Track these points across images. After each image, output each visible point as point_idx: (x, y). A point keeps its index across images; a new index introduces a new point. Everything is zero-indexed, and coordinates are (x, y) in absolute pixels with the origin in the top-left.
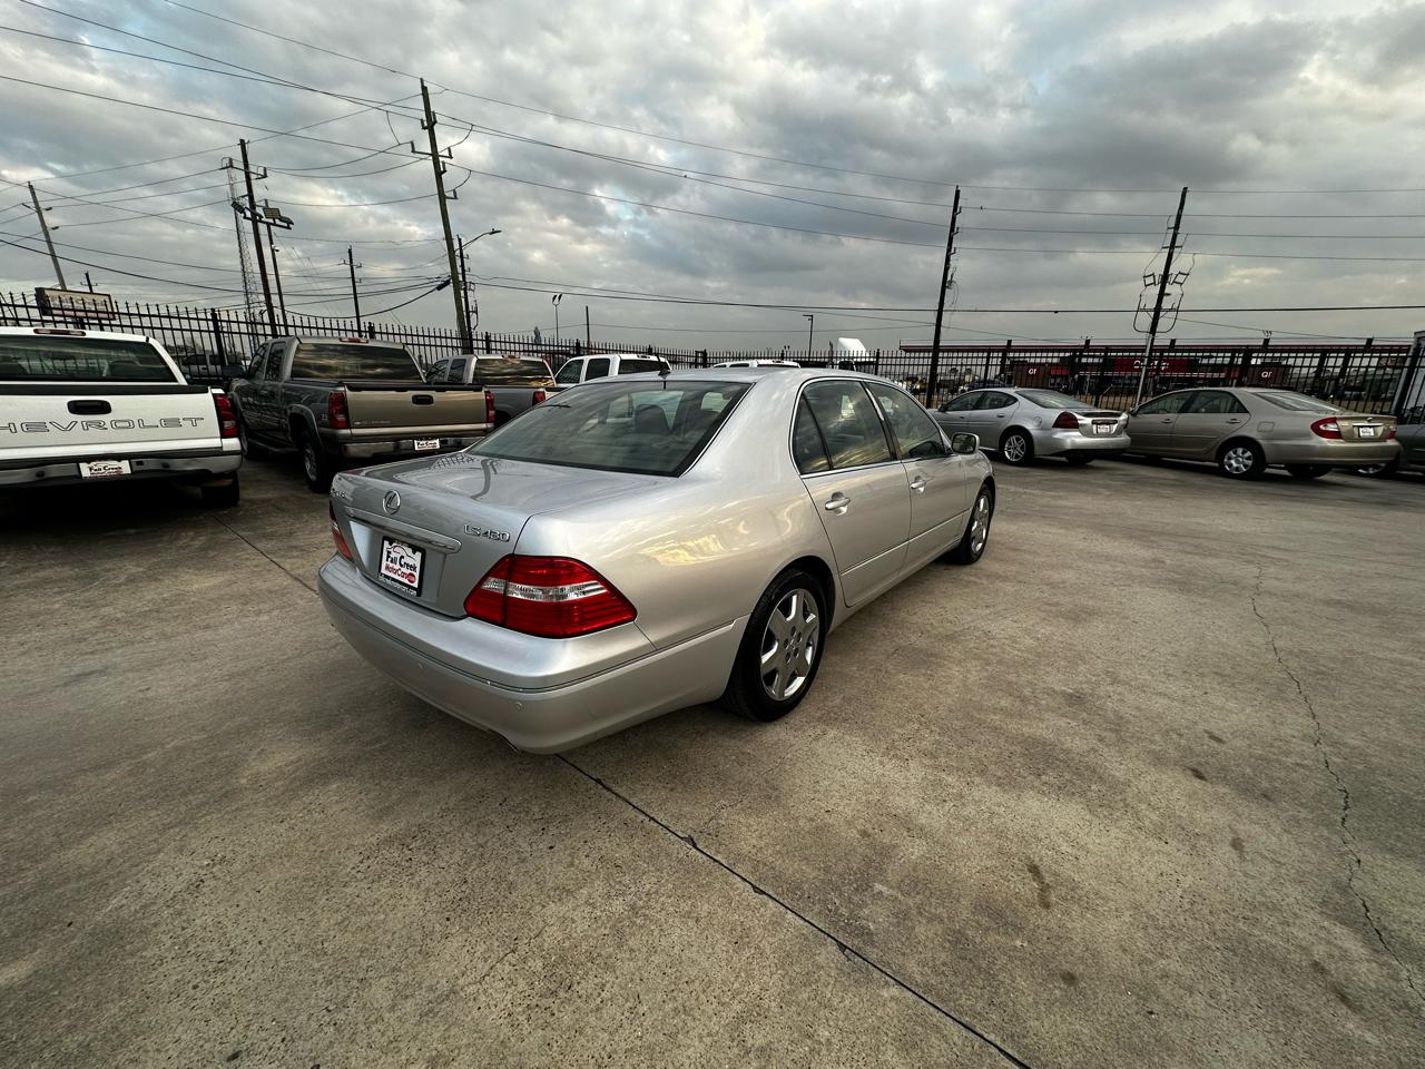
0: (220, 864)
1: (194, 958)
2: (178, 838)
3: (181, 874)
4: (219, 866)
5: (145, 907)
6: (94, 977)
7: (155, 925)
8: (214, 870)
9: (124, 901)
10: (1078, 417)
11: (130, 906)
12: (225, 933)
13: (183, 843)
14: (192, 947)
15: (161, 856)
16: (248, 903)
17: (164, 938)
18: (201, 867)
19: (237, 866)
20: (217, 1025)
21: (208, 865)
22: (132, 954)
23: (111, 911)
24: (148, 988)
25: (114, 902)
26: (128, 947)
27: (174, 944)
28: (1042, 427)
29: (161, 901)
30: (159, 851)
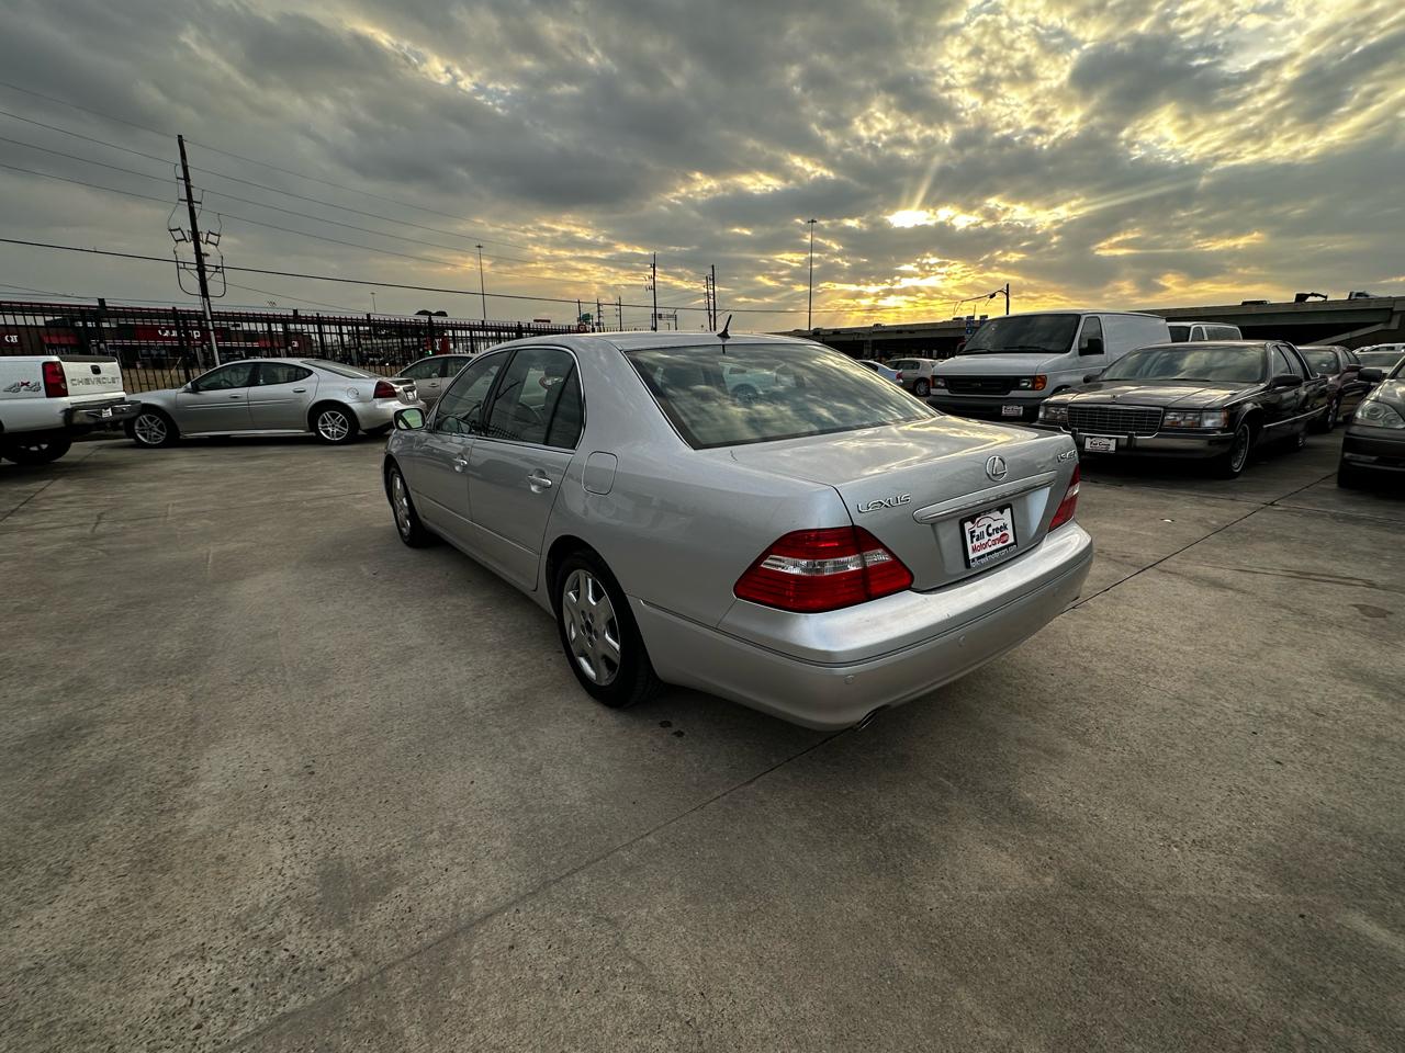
0: (1170, 838)
1: (1251, 809)
2: (1164, 893)
3: (1199, 861)
4: (1173, 838)
5: (1244, 868)
6: (1313, 861)
7: (1250, 849)
8: (1177, 839)
9: (1252, 887)
10: (394, 385)
11: (1253, 880)
12: (1223, 802)
13: (1166, 884)
14: (1246, 815)
15: (1192, 893)
16: (1190, 801)
17: (1254, 836)
18: (1182, 850)
19: (1163, 825)
20: (1274, 777)
21: (1176, 847)
22: (1280, 848)
23: (1267, 892)
24: (1289, 823)
25: (1259, 896)
26: (1279, 855)
27: (1253, 827)
28: (362, 400)
29: (1232, 859)
30: (1188, 898)
